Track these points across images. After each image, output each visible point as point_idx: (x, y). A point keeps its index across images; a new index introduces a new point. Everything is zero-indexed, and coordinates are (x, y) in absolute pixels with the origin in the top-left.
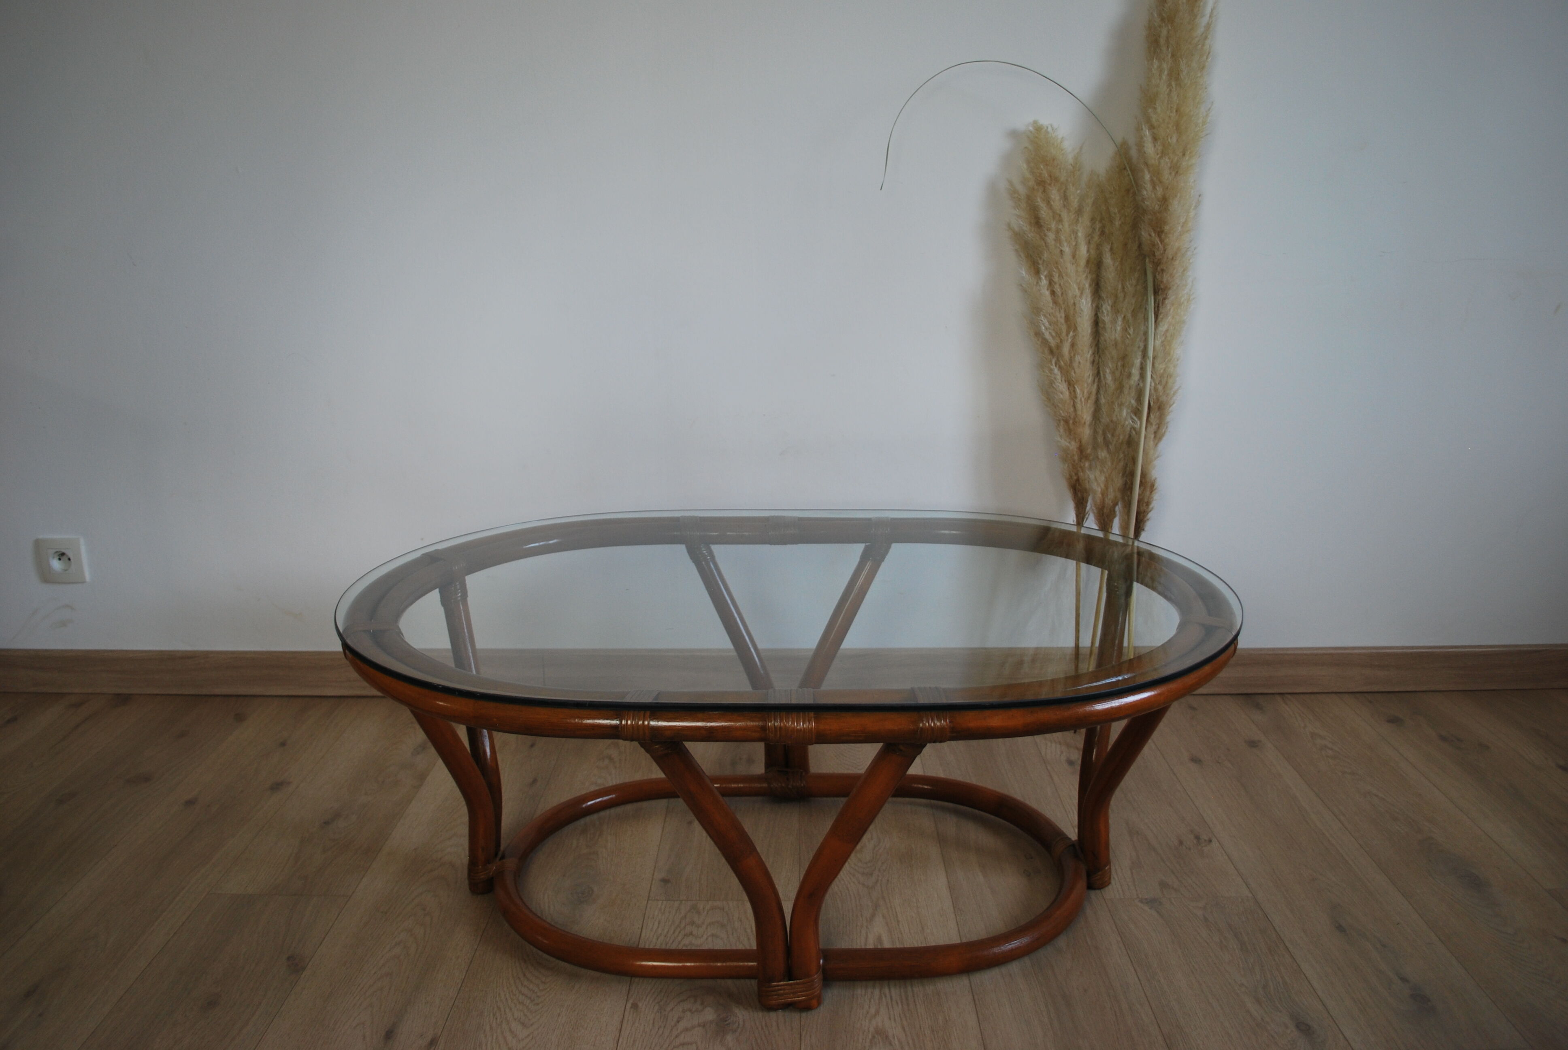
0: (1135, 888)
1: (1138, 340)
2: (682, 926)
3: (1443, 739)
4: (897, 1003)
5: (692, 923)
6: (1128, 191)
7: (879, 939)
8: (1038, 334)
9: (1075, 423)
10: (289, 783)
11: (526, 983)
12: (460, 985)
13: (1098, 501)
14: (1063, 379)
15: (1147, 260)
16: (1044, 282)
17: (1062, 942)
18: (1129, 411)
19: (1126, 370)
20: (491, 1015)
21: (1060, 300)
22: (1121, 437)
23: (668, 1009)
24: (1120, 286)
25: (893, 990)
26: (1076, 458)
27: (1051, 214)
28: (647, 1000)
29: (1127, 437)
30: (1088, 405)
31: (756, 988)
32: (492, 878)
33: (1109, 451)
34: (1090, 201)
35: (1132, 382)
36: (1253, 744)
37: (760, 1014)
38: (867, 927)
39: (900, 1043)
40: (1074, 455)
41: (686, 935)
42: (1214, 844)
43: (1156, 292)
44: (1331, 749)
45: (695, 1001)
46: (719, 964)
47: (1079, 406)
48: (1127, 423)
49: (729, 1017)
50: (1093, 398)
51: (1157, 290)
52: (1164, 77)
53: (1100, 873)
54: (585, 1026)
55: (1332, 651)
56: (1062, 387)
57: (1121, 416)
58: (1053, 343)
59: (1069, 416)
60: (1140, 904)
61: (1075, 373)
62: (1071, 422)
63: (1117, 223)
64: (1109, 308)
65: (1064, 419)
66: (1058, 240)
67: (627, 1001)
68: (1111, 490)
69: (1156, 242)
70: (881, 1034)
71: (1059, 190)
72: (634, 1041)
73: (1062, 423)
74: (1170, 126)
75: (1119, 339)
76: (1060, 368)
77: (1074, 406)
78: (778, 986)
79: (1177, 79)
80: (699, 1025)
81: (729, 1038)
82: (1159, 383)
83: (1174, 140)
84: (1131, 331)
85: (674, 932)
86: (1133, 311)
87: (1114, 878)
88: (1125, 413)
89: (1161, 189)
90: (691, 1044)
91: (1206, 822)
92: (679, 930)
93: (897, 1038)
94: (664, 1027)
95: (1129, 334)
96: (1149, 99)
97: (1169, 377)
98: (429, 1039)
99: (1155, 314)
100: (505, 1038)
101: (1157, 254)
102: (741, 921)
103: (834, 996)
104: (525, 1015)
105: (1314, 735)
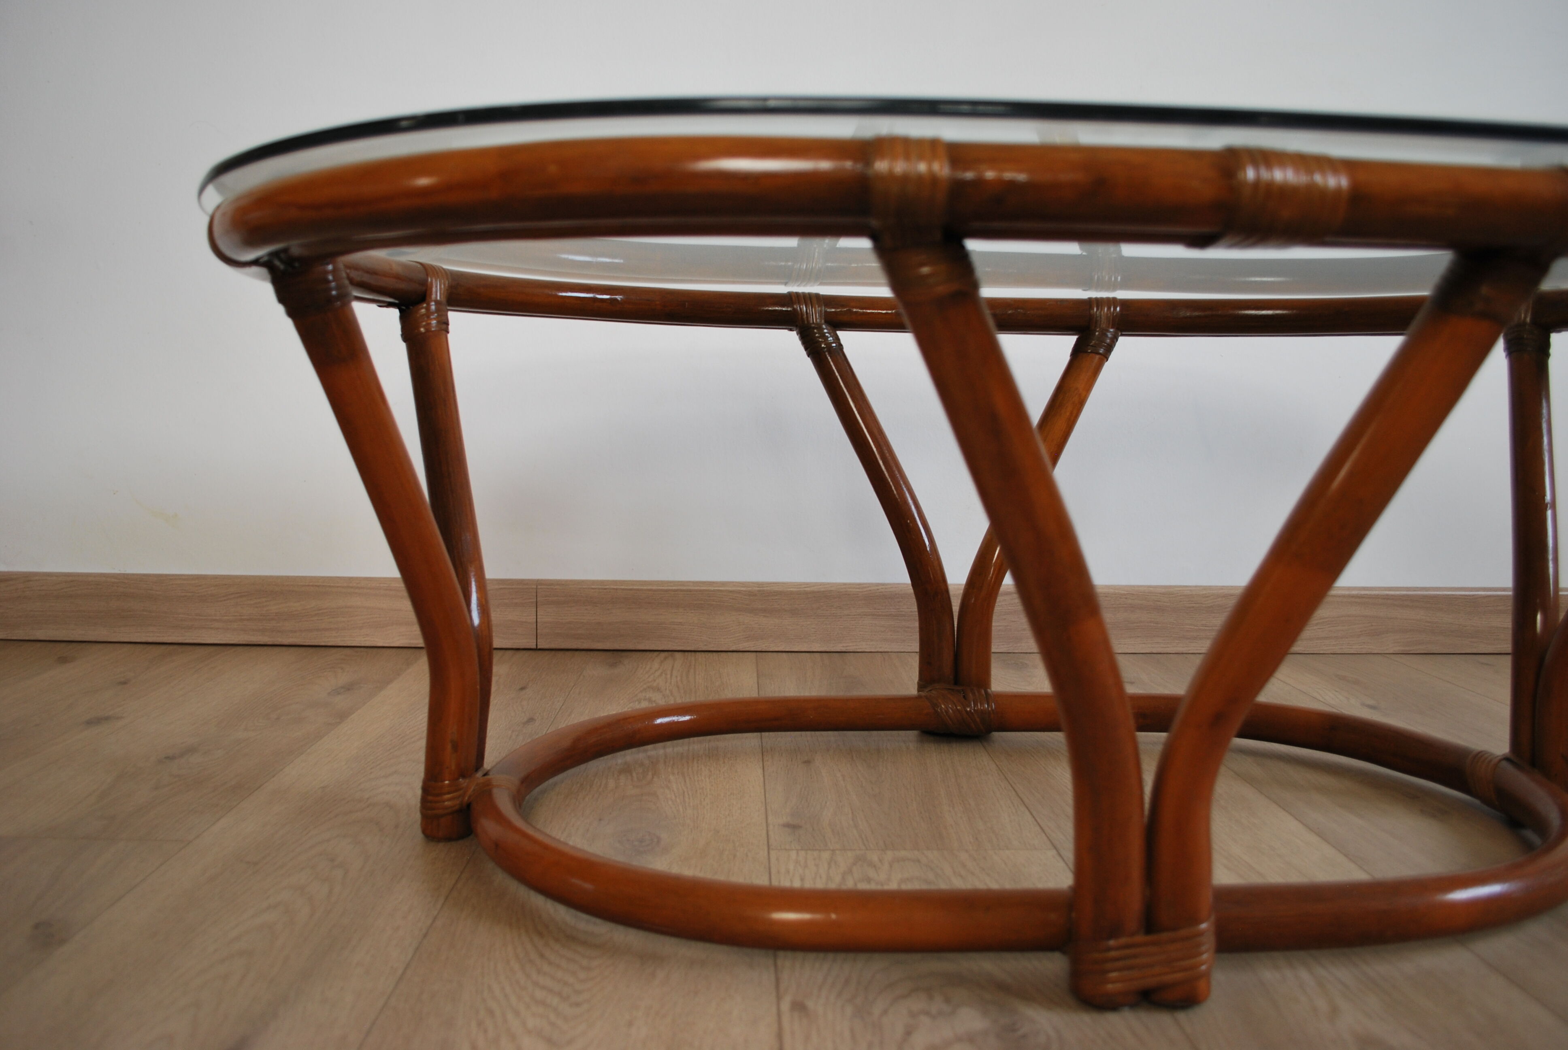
10: (120, 718)
11: (546, 968)
12: (400, 972)
20: (473, 1025)
23: (877, 1011)
28: (824, 996)
32: (469, 806)
45: (932, 998)
67: (779, 998)
78: (1128, 946)
104: (552, 1025)
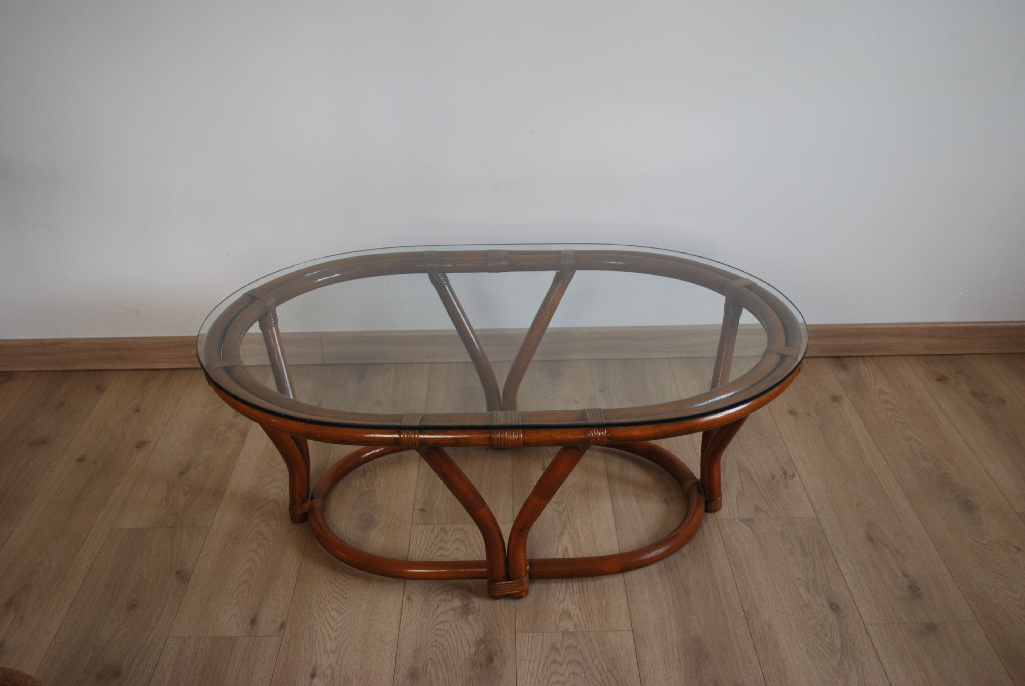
0: (738, 511)
2: (436, 542)
3: (974, 394)
4: (577, 592)
5: (442, 540)
7: (566, 549)
10: (149, 442)
11: (337, 584)
12: (294, 587)
17: (685, 550)
20: (317, 606)
23: (431, 599)
25: (574, 584)
28: (417, 594)
31: (486, 584)
32: (307, 512)
36: (835, 399)
37: (490, 602)
38: (558, 541)
39: (579, 619)
41: (438, 549)
42: (796, 478)
44: (891, 403)
45: (448, 594)
46: (462, 570)
49: (470, 604)
53: (715, 502)
54: (378, 612)
55: (902, 326)
60: (740, 523)
67: (404, 595)
70: (566, 613)
72: (410, 622)
78: (501, 584)
80: (451, 610)
81: (470, 617)
85: (431, 547)
87: (724, 504)
90: (447, 622)
91: (793, 462)
92: (434, 545)
93: (577, 616)
94: (429, 611)
98: (279, 624)
100: (328, 622)
102: (475, 538)
103: (536, 589)
104: (339, 606)
105: (881, 391)
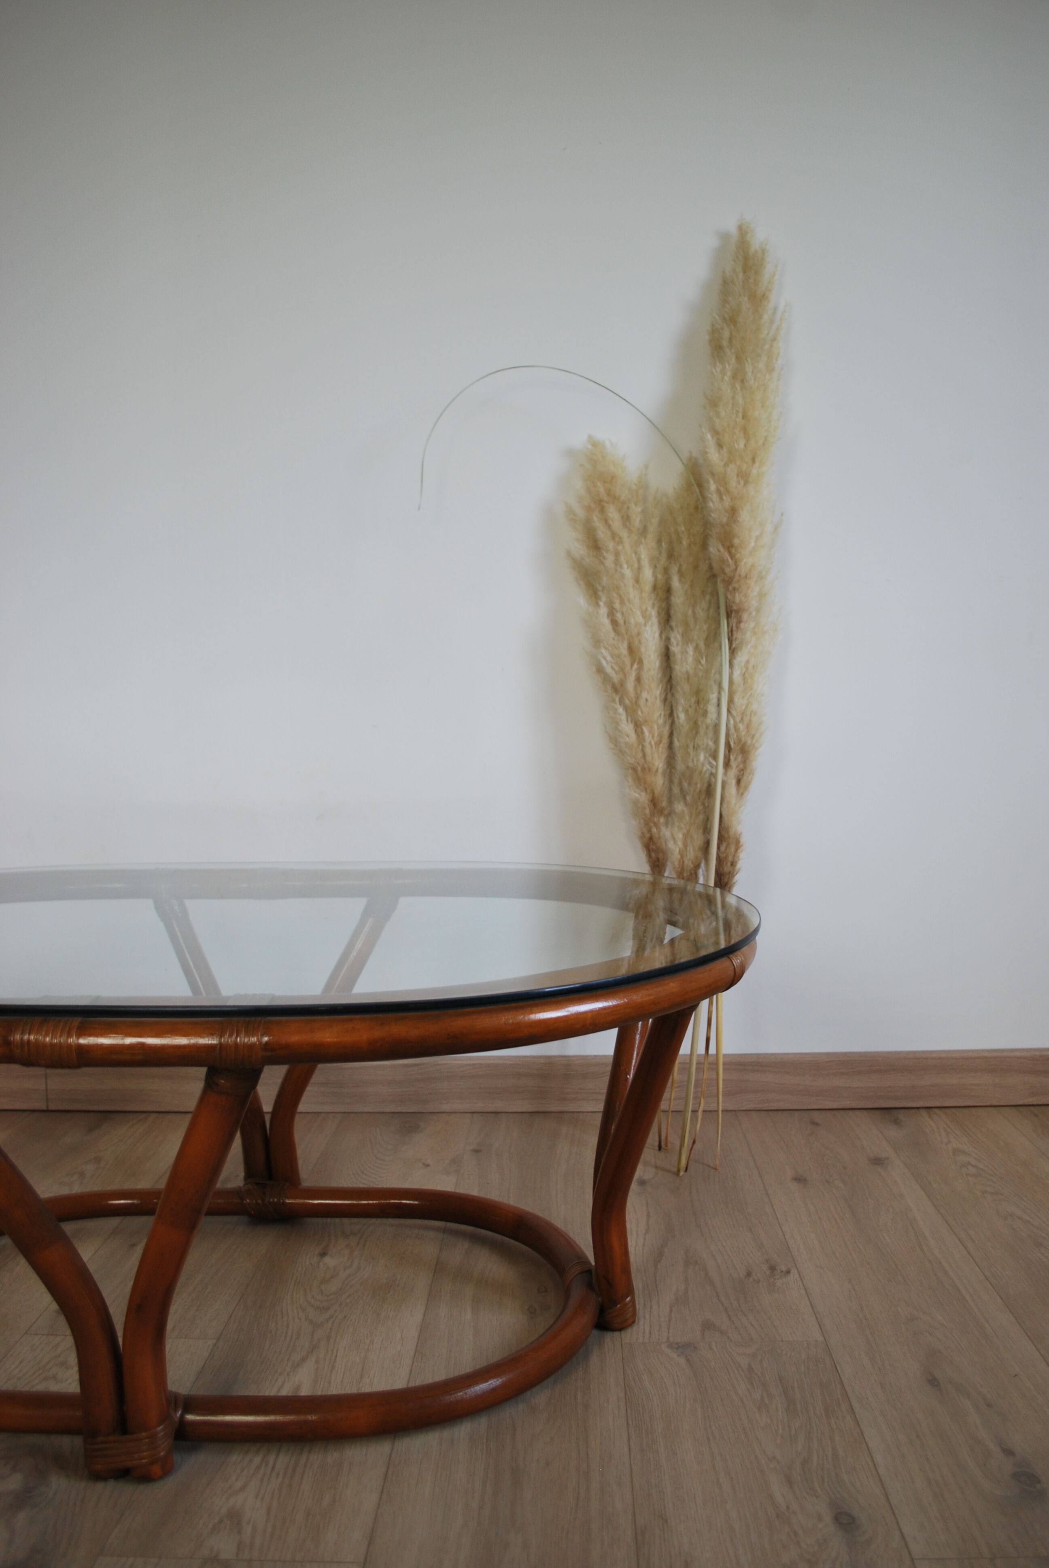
0: (669, 1330)
1: (713, 671)
2: (49, 1366)
4: (277, 1476)
6: (696, 508)
8: (600, 670)
9: (643, 769)
13: (676, 863)
14: (629, 720)
15: (719, 580)
16: (603, 610)
17: (541, 1397)
18: (707, 755)
19: (702, 706)
21: (622, 629)
22: (699, 786)
24: (690, 612)
25: (281, 1457)
26: (647, 811)
27: (609, 534)
29: (706, 785)
30: (660, 749)
33: (686, 804)
34: (655, 521)
35: (708, 721)
36: (877, 1161)
37: (82, 1485)
38: (288, 1374)
39: (253, 1532)
40: (644, 808)
41: (46, 1379)
42: (793, 1276)
43: (728, 616)
44: (974, 1167)
47: (648, 750)
48: (705, 769)
49: (39, 1487)
50: (665, 740)
51: (730, 612)
52: (726, 378)
53: (618, 1308)
55: (987, 1054)
56: (628, 728)
57: (698, 761)
58: (616, 678)
59: (638, 764)
60: (669, 1351)
61: (642, 712)
62: (639, 769)
63: (685, 542)
64: (679, 637)
65: (631, 765)
66: (617, 562)
68: (690, 848)
69: (725, 558)
71: (620, 511)
73: (630, 771)
74: (737, 431)
75: (691, 672)
76: (626, 708)
77: (643, 750)
78: (108, 1443)
79: (742, 381)
81: (22, 1516)
82: (740, 722)
83: (742, 446)
84: (703, 662)
85: (31, 1374)
86: (707, 639)
87: (641, 1317)
88: (702, 757)
89: (729, 500)
91: (789, 1251)
92: (41, 1371)
93: (252, 1527)
95: (702, 665)
96: (713, 402)
97: (752, 715)
99: (729, 639)
101: (727, 570)
105: (956, 1152)
